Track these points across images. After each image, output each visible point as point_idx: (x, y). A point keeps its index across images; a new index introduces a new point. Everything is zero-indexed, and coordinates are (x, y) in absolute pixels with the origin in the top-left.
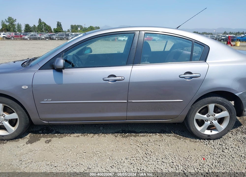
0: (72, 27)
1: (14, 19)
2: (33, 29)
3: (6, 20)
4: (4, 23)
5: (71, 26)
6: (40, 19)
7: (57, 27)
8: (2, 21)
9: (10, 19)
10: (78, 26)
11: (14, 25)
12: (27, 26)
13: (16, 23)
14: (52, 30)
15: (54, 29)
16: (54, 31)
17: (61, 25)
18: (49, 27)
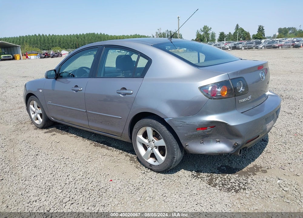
0: (280, 31)
1: (209, 28)
2: (228, 37)
3: (201, 29)
4: (199, 33)
5: (279, 29)
6: (237, 25)
7: (258, 32)
8: (197, 31)
9: (205, 28)
10: (289, 29)
11: (208, 34)
12: (222, 34)
13: (210, 32)
14: (250, 37)
15: (254, 35)
16: (253, 38)
17: (263, 30)
18: (248, 34)
